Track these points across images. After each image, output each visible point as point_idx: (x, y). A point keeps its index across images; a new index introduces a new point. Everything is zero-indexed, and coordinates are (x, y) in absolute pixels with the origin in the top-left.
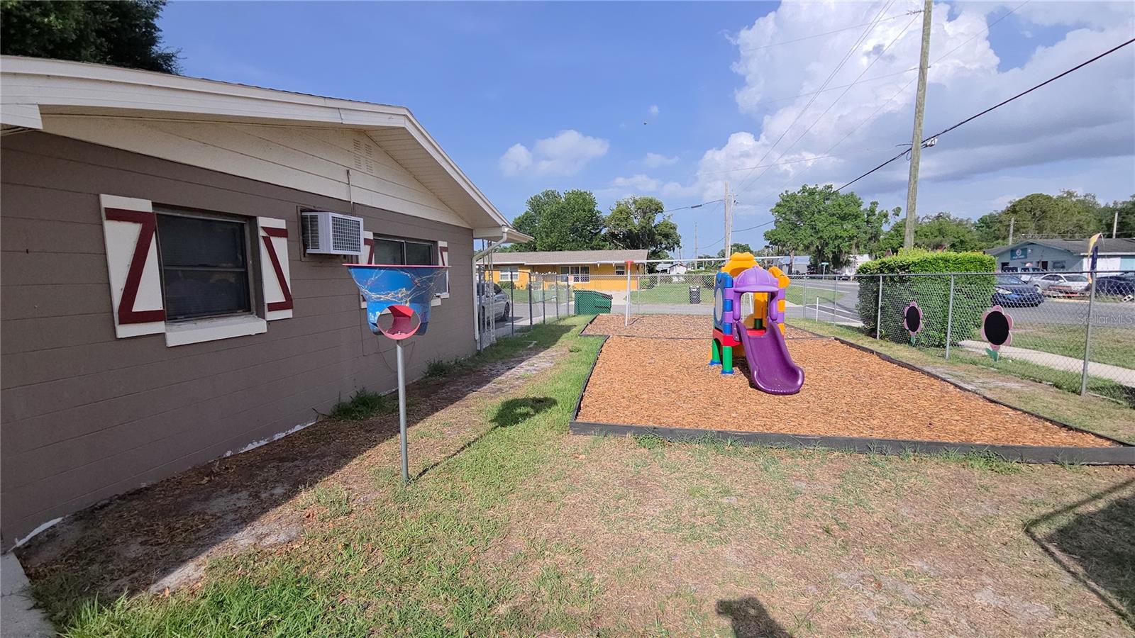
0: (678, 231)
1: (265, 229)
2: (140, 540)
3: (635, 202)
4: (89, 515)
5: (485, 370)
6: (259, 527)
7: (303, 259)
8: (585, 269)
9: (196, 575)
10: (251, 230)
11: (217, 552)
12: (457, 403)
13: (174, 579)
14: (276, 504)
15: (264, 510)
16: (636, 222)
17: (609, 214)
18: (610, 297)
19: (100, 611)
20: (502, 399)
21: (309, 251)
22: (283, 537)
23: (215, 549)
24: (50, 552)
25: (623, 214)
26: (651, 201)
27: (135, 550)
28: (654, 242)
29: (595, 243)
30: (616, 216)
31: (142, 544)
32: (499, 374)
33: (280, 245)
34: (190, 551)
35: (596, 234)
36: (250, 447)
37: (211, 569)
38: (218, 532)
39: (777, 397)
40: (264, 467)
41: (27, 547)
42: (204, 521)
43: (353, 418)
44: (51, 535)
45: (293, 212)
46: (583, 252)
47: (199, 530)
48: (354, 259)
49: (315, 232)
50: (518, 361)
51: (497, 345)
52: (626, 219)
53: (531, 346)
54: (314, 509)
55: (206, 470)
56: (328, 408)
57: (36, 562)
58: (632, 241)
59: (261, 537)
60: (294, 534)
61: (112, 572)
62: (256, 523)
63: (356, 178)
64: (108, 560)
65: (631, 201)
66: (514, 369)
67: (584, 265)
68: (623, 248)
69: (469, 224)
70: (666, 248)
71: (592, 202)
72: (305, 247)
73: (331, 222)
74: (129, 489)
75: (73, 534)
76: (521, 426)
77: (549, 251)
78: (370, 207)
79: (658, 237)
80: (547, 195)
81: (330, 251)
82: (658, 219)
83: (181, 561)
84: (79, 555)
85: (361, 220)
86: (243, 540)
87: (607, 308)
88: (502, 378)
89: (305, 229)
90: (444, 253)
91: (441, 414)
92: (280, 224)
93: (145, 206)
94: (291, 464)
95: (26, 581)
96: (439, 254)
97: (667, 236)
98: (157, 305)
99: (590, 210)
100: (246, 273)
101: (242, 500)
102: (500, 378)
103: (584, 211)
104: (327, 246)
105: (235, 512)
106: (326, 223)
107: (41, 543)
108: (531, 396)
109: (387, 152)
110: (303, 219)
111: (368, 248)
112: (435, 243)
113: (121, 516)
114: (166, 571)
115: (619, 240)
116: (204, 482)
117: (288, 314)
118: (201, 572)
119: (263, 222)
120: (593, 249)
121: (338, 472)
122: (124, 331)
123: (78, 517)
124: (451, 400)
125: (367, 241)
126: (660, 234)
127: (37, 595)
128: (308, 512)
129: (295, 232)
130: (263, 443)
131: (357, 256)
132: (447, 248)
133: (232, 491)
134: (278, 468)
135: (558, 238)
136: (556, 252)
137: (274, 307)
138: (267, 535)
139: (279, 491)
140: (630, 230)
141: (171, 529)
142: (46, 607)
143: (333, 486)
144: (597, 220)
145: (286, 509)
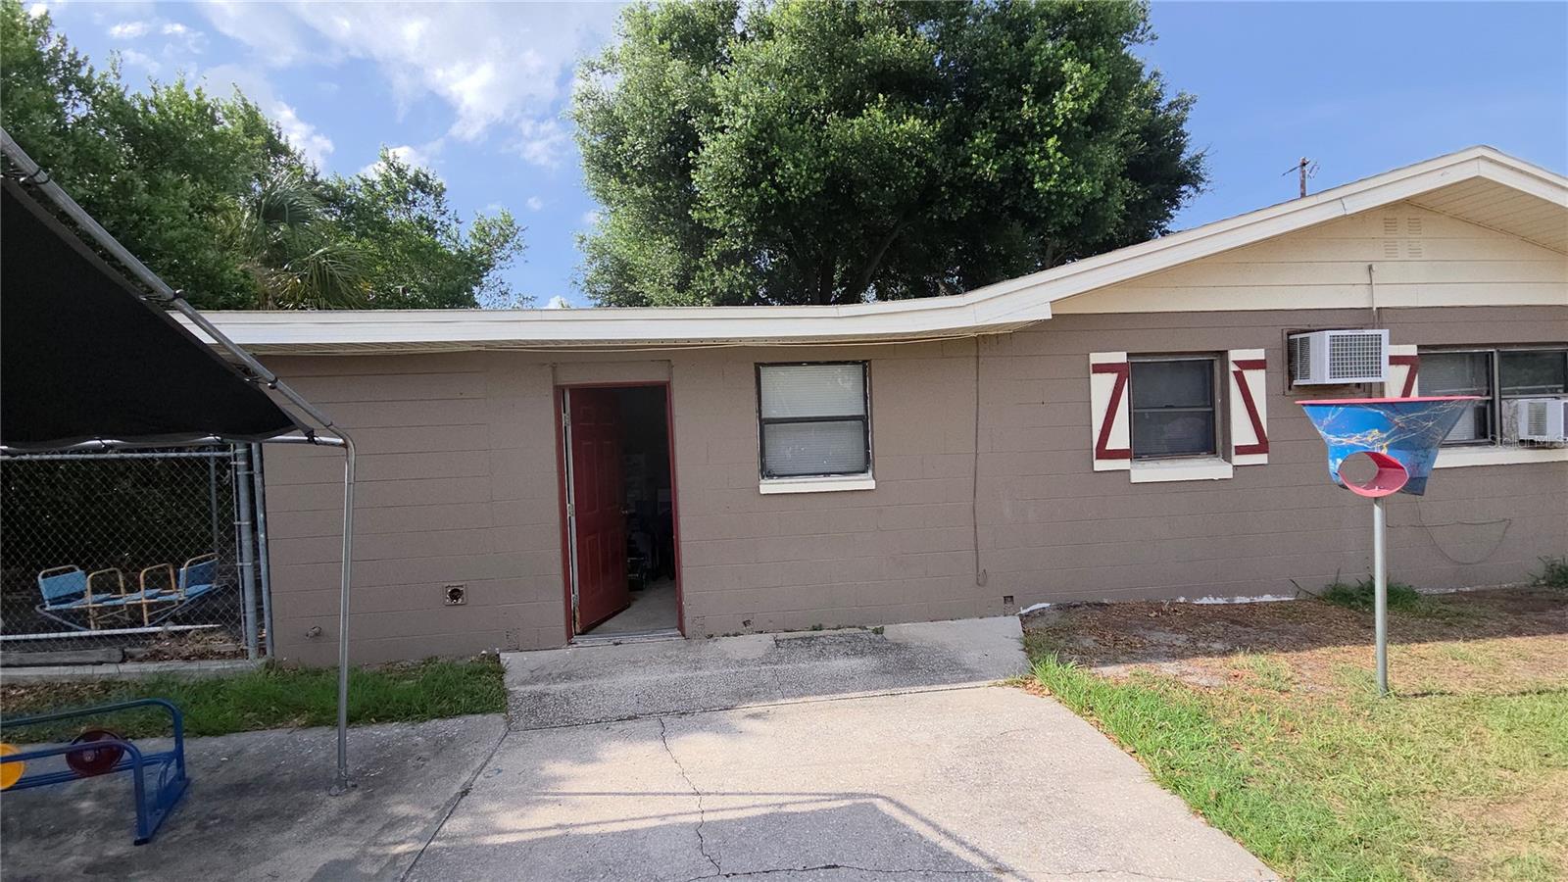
1: (1236, 363)
2: (1094, 638)
4: (1066, 608)
6: (1185, 665)
7: (1287, 392)
9: (1124, 675)
10: (1221, 368)
11: (1143, 668)
13: (1109, 670)
14: (1209, 654)
15: (1195, 655)
19: (1059, 665)
21: (1295, 382)
22: (1204, 682)
23: (1143, 665)
24: (1040, 624)
27: (1089, 642)
31: (1094, 641)
33: (1256, 380)
34: (1125, 658)
36: (1205, 601)
37: (1135, 675)
38: (1150, 655)
40: (1213, 622)
41: (1027, 615)
42: (1142, 643)
44: (1042, 613)
45: (1277, 338)
47: (1136, 648)
48: (1376, 388)
49: (1305, 357)
54: (1246, 673)
55: (1156, 606)
56: (1318, 584)
57: (1030, 626)
59: (1183, 674)
60: (1215, 684)
61: (1071, 649)
62: (1184, 662)
63: (1387, 272)
64: (1071, 640)
72: (1291, 376)
73: (1328, 343)
74: (1096, 601)
75: (1054, 617)
78: (1409, 309)
81: (1324, 380)
83: (1115, 662)
84: (1055, 631)
85: (1385, 333)
86: (1169, 668)
89: (1292, 356)
92: (1258, 354)
93: (1121, 357)
94: (1242, 629)
95: (1023, 634)
98: (1126, 445)
100: (1213, 412)
101: (1180, 640)
104: (1321, 375)
105: (1169, 646)
106: (1321, 343)
107: (1035, 616)
109: (1454, 217)
111: (1404, 370)
113: (1086, 617)
114: (1104, 663)
116: (1152, 615)
117: (1261, 459)
118: (1127, 675)
119: (1235, 355)
121: (1294, 654)
122: (1101, 465)
123: (1059, 607)
125: (1396, 360)
127: (1027, 644)
128: (1236, 672)
129: (1277, 361)
130: (1220, 601)
131: (1382, 384)
133: (1173, 631)
134: (1226, 627)
137: (1243, 450)
138: (1191, 674)
139: (1217, 646)
141: (1117, 639)
142: (1029, 652)
143: (1279, 662)
145: (1217, 661)
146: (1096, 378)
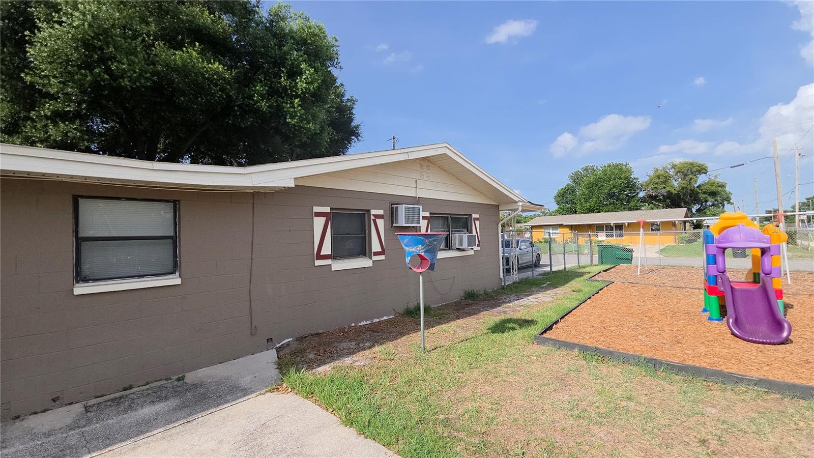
0: (727, 189)
1: (374, 215)
2: (314, 352)
3: (674, 167)
4: (300, 339)
5: (501, 299)
6: (355, 357)
7: (391, 229)
8: (619, 227)
9: (328, 369)
10: (368, 217)
11: (337, 363)
12: (473, 316)
13: (321, 369)
14: (364, 349)
15: (359, 351)
16: (676, 184)
17: (647, 179)
18: (631, 251)
19: (296, 373)
20: (503, 317)
21: (394, 225)
22: (363, 364)
23: (337, 362)
24: (287, 350)
25: (662, 178)
26: (692, 164)
27: (312, 356)
28: (696, 200)
29: (632, 204)
30: (654, 181)
31: (314, 354)
32: (510, 301)
33: (381, 223)
34: (329, 360)
35: (633, 197)
36: (362, 323)
37: (333, 368)
38: (340, 356)
39: (755, 345)
40: (365, 333)
41: (280, 347)
42: (336, 350)
43: (412, 317)
44: (288, 344)
45: (387, 206)
46: (621, 213)
47: (334, 353)
48: (418, 228)
49: (397, 214)
50: (526, 295)
51: (519, 283)
52: (664, 182)
53: (545, 285)
54: (378, 355)
55: (342, 330)
56: (401, 309)
57: (281, 354)
58: (673, 201)
59: (354, 362)
60: (367, 363)
61: (303, 362)
63: (421, 184)
64: (303, 357)
65: (669, 167)
66: (521, 300)
67: (618, 223)
68: (663, 208)
69: (496, 202)
70: (713, 205)
71: (629, 171)
72: (393, 223)
73: (404, 209)
74: (315, 332)
75: (295, 345)
76: (506, 334)
77: (588, 213)
78: (427, 198)
79: (702, 196)
80: (586, 169)
81: (403, 224)
82: (701, 179)
83: (325, 363)
84: (294, 353)
85: (421, 207)
86: (348, 361)
87: (629, 260)
88: (511, 305)
89: (392, 214)
90: (476, 221)
91: (460, 322)
92: (381, 212)
93: (327, 210)
94: (376, 334)
95: (277, 359)
96: (473, 222)
97: (713, 194)
98: (329, 253)
99: (626, 178)
100: (365, 236)
101: (352, 345)
102: (509, 304)
103: (621, 178)
104: (402, 222)
105: (348, 349)
106: (402, 209)
107: (284, 347)
108: (523, 318)
109: (439, 167)
110: (392, 208)
111: (426, 221)
112: (471, 215)
113: (310, 342)
114: (319, 366)
115: (660, 201)
116: (341, 335)
117: (382, 257)
118: (330, 369)
119: (373, 212)
120: (630, 209)
121: (395, 341)
122: (318, 263)
123: (297, 339)
124: (470, 315)
125: (424, 218)
126: (705, 193)
127: (279, 365)
128: (375, 355)
129: (388, 217)
130: (368, 322)
131: (420, 227)
132: (478, 218)
133: (350, 341)
134: (370, 334)
135: (596, 203)
136: (595, 214)
137: (376, 254)
138: (357, 361)
139: (367, 344)
140: (669, 191)
141: (325, 351)
142: (280, 369)
143: (390, 346)
144: (634, 185)
145: (367, 352)
146: (315, 219)
